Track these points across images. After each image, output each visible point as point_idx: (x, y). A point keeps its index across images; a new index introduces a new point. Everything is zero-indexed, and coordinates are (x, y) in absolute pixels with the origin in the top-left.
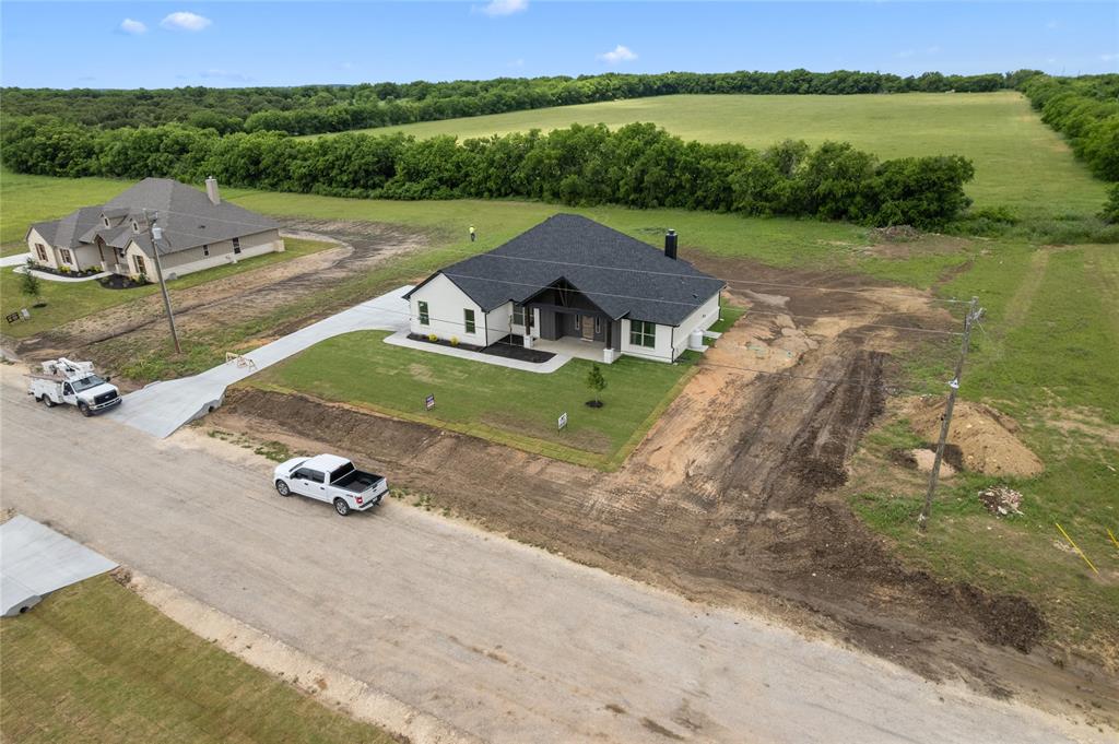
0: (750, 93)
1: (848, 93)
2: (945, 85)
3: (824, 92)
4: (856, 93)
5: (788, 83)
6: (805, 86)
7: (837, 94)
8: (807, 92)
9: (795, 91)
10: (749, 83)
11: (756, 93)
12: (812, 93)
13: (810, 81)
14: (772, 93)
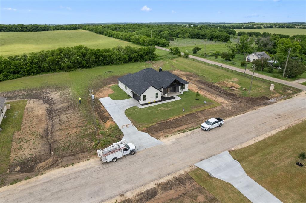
0: (5, 32)
1: (40, 31)
2: (65, 28)
3: (32, 31)
4: (42, 31)
5: (19, 28)
6: (25, 29)
7: (37, 31)
8: (27, 31)
9: (22, 31)
10: (3, 29)
11: (8, 32)
12: (28, 31)
13: (26, 28)
14: (14, 32)
